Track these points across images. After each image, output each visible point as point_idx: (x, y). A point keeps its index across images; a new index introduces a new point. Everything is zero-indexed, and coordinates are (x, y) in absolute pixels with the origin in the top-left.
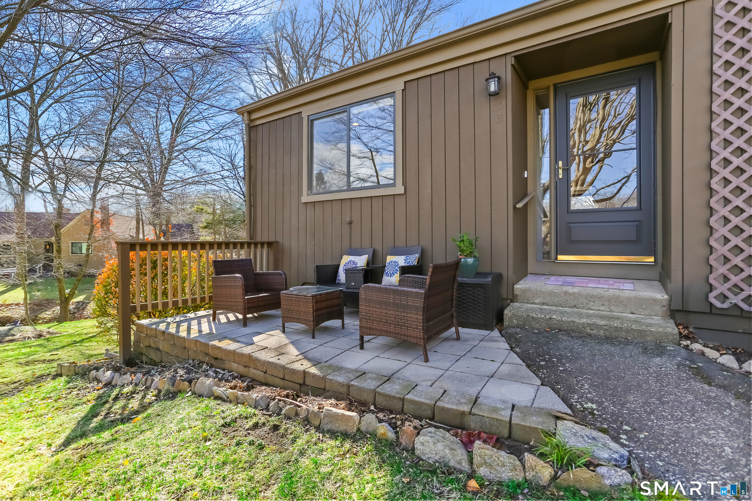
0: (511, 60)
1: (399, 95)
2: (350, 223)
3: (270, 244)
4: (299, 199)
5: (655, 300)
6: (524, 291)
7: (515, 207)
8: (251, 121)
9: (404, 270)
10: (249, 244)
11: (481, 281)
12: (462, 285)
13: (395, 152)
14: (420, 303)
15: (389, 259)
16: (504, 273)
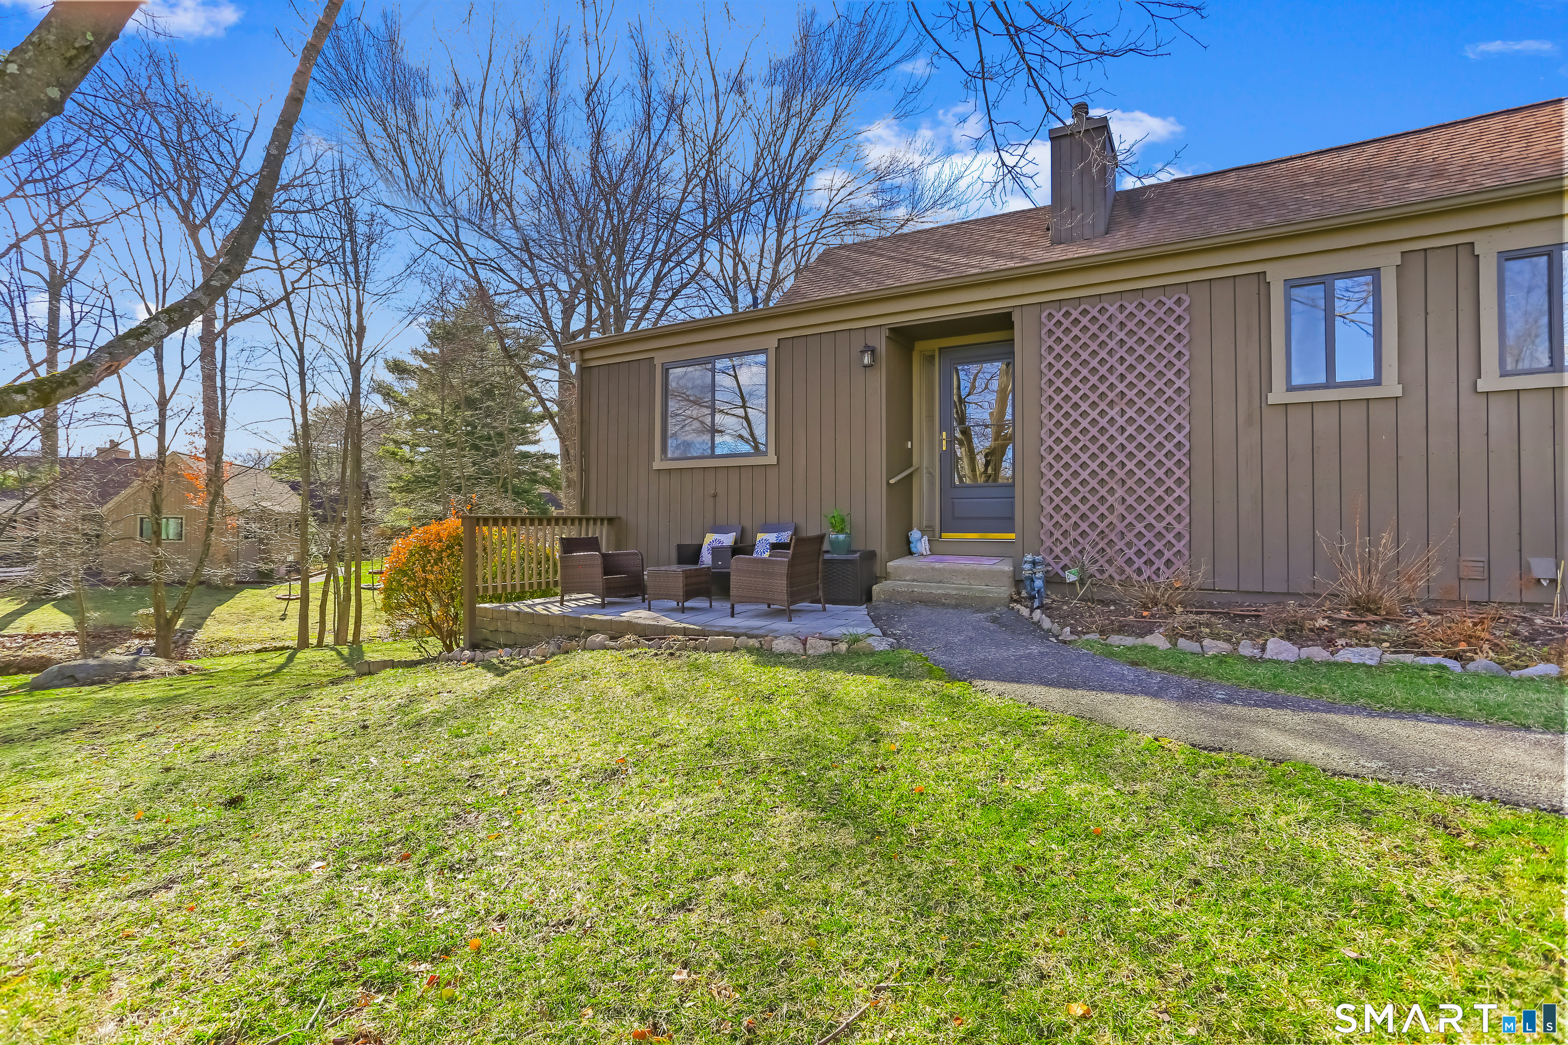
0: (885, 333)
1: (772, 353)
2: (715, 496)
3: (611, 520)
4: (650, 464)
5: (1003, 572)
6: (896, 568)
7: (888, 483)
8: (584, 361)
9: (774, 546)
10: (580, 520)
11: (850, 557)
12: (826, 562)
13: (766, 413)
14: (784, 570)
15: (760, 536)
16: (878, 551)
